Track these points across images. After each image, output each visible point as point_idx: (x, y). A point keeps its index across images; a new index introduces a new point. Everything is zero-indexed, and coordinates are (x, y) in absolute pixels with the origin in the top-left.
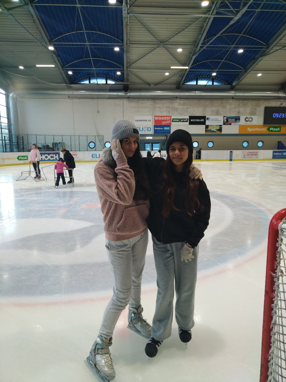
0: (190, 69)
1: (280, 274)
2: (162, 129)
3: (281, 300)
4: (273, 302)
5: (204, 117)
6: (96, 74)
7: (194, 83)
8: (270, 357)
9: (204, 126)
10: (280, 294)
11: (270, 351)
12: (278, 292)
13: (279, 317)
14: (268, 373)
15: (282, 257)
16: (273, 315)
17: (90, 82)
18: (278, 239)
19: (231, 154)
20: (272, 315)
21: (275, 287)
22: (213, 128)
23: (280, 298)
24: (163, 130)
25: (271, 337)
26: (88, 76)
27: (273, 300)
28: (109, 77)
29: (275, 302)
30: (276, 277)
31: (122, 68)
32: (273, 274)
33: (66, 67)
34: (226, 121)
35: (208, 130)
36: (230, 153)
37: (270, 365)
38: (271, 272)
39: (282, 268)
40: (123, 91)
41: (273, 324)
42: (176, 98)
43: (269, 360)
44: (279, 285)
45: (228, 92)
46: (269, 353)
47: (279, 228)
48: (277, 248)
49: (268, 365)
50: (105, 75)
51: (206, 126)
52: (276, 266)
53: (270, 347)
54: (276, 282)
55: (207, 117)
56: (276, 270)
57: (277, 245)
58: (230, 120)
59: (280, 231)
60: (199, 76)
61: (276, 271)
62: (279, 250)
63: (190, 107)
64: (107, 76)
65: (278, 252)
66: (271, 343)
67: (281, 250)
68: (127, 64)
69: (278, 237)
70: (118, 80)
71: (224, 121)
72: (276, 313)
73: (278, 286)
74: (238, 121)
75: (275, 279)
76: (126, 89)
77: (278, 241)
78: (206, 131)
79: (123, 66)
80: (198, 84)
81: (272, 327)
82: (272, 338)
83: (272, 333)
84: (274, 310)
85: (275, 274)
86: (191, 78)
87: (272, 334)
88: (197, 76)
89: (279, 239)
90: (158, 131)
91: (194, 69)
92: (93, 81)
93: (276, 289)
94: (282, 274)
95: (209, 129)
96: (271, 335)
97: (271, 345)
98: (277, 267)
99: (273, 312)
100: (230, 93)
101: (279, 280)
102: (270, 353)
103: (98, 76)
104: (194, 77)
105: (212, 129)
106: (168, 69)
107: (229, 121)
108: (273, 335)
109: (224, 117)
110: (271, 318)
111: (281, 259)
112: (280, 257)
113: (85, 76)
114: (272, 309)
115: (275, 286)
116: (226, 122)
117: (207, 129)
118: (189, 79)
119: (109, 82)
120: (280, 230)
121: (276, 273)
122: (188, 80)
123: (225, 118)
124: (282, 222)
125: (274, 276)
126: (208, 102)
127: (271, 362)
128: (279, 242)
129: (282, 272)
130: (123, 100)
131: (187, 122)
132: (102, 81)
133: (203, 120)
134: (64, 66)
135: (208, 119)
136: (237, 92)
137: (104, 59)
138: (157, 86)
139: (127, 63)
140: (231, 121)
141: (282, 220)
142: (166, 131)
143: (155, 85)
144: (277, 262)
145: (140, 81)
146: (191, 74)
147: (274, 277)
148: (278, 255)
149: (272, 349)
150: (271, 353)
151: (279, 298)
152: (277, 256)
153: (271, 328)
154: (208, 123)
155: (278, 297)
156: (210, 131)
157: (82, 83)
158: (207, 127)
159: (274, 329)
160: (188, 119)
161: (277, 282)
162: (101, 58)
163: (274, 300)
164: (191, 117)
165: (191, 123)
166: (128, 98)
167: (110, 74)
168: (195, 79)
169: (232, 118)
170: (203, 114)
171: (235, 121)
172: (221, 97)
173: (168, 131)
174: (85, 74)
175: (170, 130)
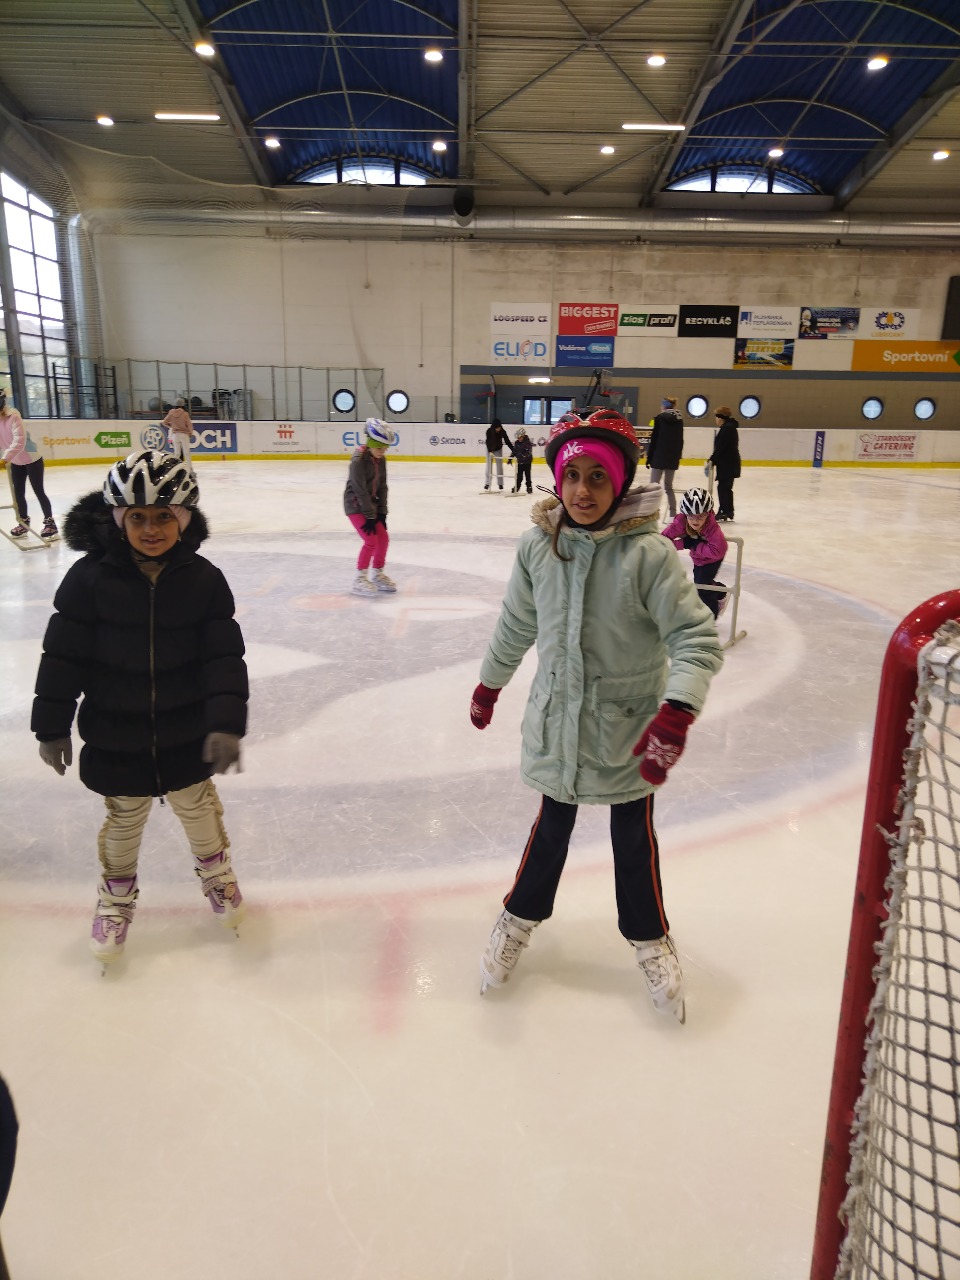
0: (692, 132)
1: (912, 833)
2: (583, 349)
3: (908, 928)
4: (879, 935)
5: (732, 311)
6: (363, 149)
7: (702, 185)
8: (855, 1124)
9: (730, 343)
10: (908, 904)
11: (860, 1103)
12: (902, 900)
13: (898, 986)
14: (848, 1175)
15: (922, 772)
16: (878, 980)
17: (340, 178)
18: (913, 704)
19: (820, 442)
20: (874, 979)
21: (891, 881)
22: (763, 350)
23: (908, 919)
24: (587, 352)
25: (864, 1054)
26: (335, 157)
27: (882, 925)
28: (406, 162)
29: (888, 934)
30: (897, 844)
31: (451, 128)
32: (885, 833)
33: (256, 124)
34: (808, 324)
35: (743, 357)
36: (817, 439)
37: (857, 1149)
38: (878, 825)
39: (919, 813)
40: (453, 214)
41: (875, 1010)
42: (638, 239)
43: (852, 1131)
44: (906, 873)
45: (822, 221)
46: (852, 1110)
47: (921, 663)
48: (907, 738)
49: (848, 1148)
50: (391, 151)
51: (738, 340)
52: (898, 803)
53: (860, 1089)
54: (894, 862)
55: (742, 309)
56: (899, 817)
57: (909, 728)
58: (825, 320)
59: (921, 675)
60: (723, 160)
61: (898, 823)
62: (914, 744)
63: (687, 273)
64: (401, 158)
65: (909, 753)
66: (863, 1075)
67: (922, 746)
68: (469, 115)
69: (915, 698)
70: (437, 173)
71: (801, 325)
72: (888, 971)
73: (903, 877)
74: (851, 325)
75: (893, 853)
76: (464, 204)
77: (911, 713)
78: (737, 359)
79: (456, 121)
80: (717, 189)
81: (872, 1022)
82: (869, 1058)
83: (868, 1041)
84: (883, 961)
85: (893, 836)
86: (695, 166)
87: (870, 1045)
88: (714, 160)
89: (916, 702)
90: (570, 357)
91: (704, 135)
92: (352, 175)
93: (893, 887)
94: (919, 832)
95: (747, 353)
96: (865, 1048)
97: (863, 1081)
98: (902, 808)
99: (877, 968)
100: (828, 224)
101: (906, 856)
102: (856, 1109)
103: (368, 156)
104: (704, 164)
105: (760, 355)
106: (612, 132)
107: (819, 325)
108: (874, 1048)
109: (803, 309)
110: (871, 989)
111: (919, 780)
112: (916, 770)
113: (325, 156)
114: (877, 959)
115: (892, 877)
116: (808, 330)
117: (740, 354)
118: (686, 170)
119: (409, 179)
120: (924, 668)
121: (897, 829)
122: (684, 174)
123: (807, 313)
124: (933, 642)
125: (889, 840)
126: (748, 258)
127: (861, 1139)
128: (917, 715)
129: (919, 825)
130: (453, 247)
131: (672, 325)
132: (380, 176)
133: (728, 319)
134: (252, 118)
135: (745, 316)
136: (856, 222)
137: (390, 93)
138: (572, 197)
139: (469, 108)
140: (827, 325)
141: (936, 634)
142: (596, 358)
143: (566, 193)
144: (906, 789)
145: (510, 175)
146: (694, 156)
147: (891, 843)
148: (909, 763)
149: (866, 1094)
150: (861, 1108)
151: (903, 921)
152: (905, 767)
153: (867, 1023)
154: (744, 330)
155: (901, 915)
156: (751, 359)
157: (314, 180)
158: (741, 344)
159: (876, 1028)
160: (675, 316)
161: (899, 863)
162: (379, 91)
163: (885, 928)
164: (687, 311)
165: (685, 331)
166: (472, 237)
167: (411, 150)
168: (707, 168)
169: (830, 314)
170: (730, 299)
171: (839, 325)
172: (797, 241)
173: (605, 358)
174: (322, 150)
175: (611, 355)
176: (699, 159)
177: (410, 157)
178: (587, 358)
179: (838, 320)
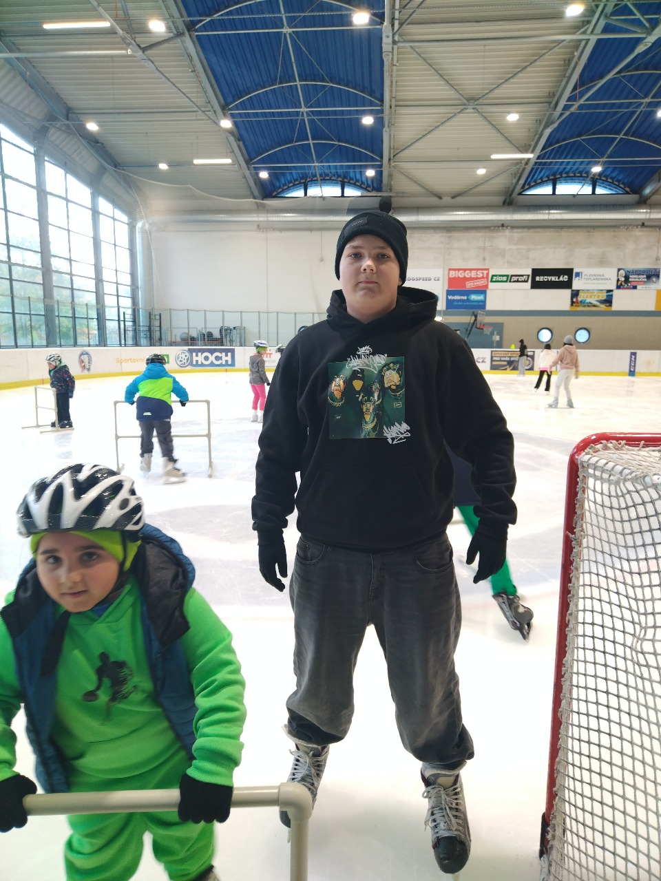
0: (538, 158)
2: (465, 298)
5: (569, 272)
6: (321, 176)
7: (546, 190)
9: (567, 293)
17: (306, 193)
19: (633, 359)
22: (591, 297)
24: (468, 300)
26: (303, 181)
28: (349, 182)
31: (378, 161)
33: (253, 164)
34: (623, 279)
35: (577, 302)
36: (631, 357)
42: (503, 225)
45: (631, 211)
50: (339, 176)
51: (572, 291)
55: (575, 271)
58: (635, 276)
60: (561, 174)
63: (536, 247)
64: (345, 180)
68: (390, 152)
70: (368, 189)
71: (618, 280)
74: (654, 279)
76: (386, 207)
78: (572, 303)
79: (382, 157)
80: (557, 192)
86: (541, 178)
88: (554, 174)
90: (455, 303)
91: (547, 159)
92: (314, 191)
95: (579, 299)
100: (635, 212)
103: (324, 179)
104: (548, 177)
105: (588, 300)
106: (484, 160)
107: (630, 280)
109: (619, 270)
113: (296, 180)
116: (623, 283)
117: (575, 300)
118: (535, 181)
119: (351, 192)
122: (534, 183)
123: (622, 272)
126: (580, 236)
131: (527, 281)
132: (332, 191)
133: (566, 277)
134: (251, 160)
135: (578, 274)
136: (655, 211)
137: (339, 141)
138: (459, 200)
139: (390, 148)
140: (637, 280)
142: (474, 304)
143: (453, 198)
145: (418, 189)
146: (541, 172)
154: (576, 285)
156: (583, 303)
157: (286, 196)
158: (575, 294)
160: (529, 275)
162: (332, 140)
164: (536, 272)
165: (535, 285)
167: (352, 175)
168: (549, 180)
169: (638, 273)
170: (567, 264)
171: (646, 280)
172: (614, 224)
173: (482, 304)
174: (295, 177)
175: (484, 302)
176: (544, 175)
177: (351, 179)
178: (468, 303)
179: (645, 276)
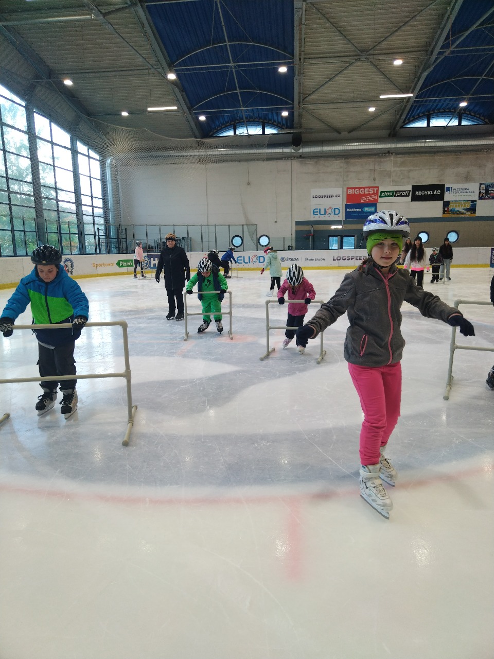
0: (416, 98)
5: (441, 187)
6: (246, 118)
7: (423, 124)
9: (440, 203)
17: (235, 133)
19: (493, 254)
22: (459, 206)
26: (233, 123)
28: (268, 123)
31: (290, 104)
33: (197, 109)
34: (484, 192)
35: (448, 210)
36: (492, 252)
40: (291, 146)
42: (388, 152)
45: (490, 138)
50: (260, 118)
51: (444, 202)
55: (446, 186)
60: (434, 110)
63: (415, 168)
64: (265, 121)
68: (300, 97)
70: (284, 127)
71: (480, 193)
76: (297, 141)
78: (444, 212)
79: (293, 101)
80: (431, 125)
86: (418, 115)
88: (428, 111)
91: (423, 98)
92: (242, 131)
95: (450, 208)
100: (493, 139)
103: (249, 121)
104: (423, 113)
105: (457, 209)
106: (375, 100)
107: (490, 192)
109: (481, 184)
113: (228, 122)
116: (484, 195)
117: (446, 209)
118: (413, 117)
119: (269, 131)
122: (412, 119)
123: (483, 186)
126: (449, 159)
130: (292, 162)
131: (408, 196)
132: (256, 131)
133: (439, 191)
134: (193, 107)
135: (448, 189)
137: (260, 90)
138: (354, 134)
139: (300, 93)
143: (349, 132)
145: (322, 126)
146: (418, 109)
154: (448, 197)
156: (452, 211)
157: (221, 135)
158: (446, 204)
160: (410, 191)
162: (255, 89)
164: (415, 188)
165: (415, 198)
166: (301, 157)
167: (270, 116)
168: (424, 115)
170: (440, 181)
172: (476, 149)
174: (227, 120)
176: (421, 111)
177: (270, 120)
